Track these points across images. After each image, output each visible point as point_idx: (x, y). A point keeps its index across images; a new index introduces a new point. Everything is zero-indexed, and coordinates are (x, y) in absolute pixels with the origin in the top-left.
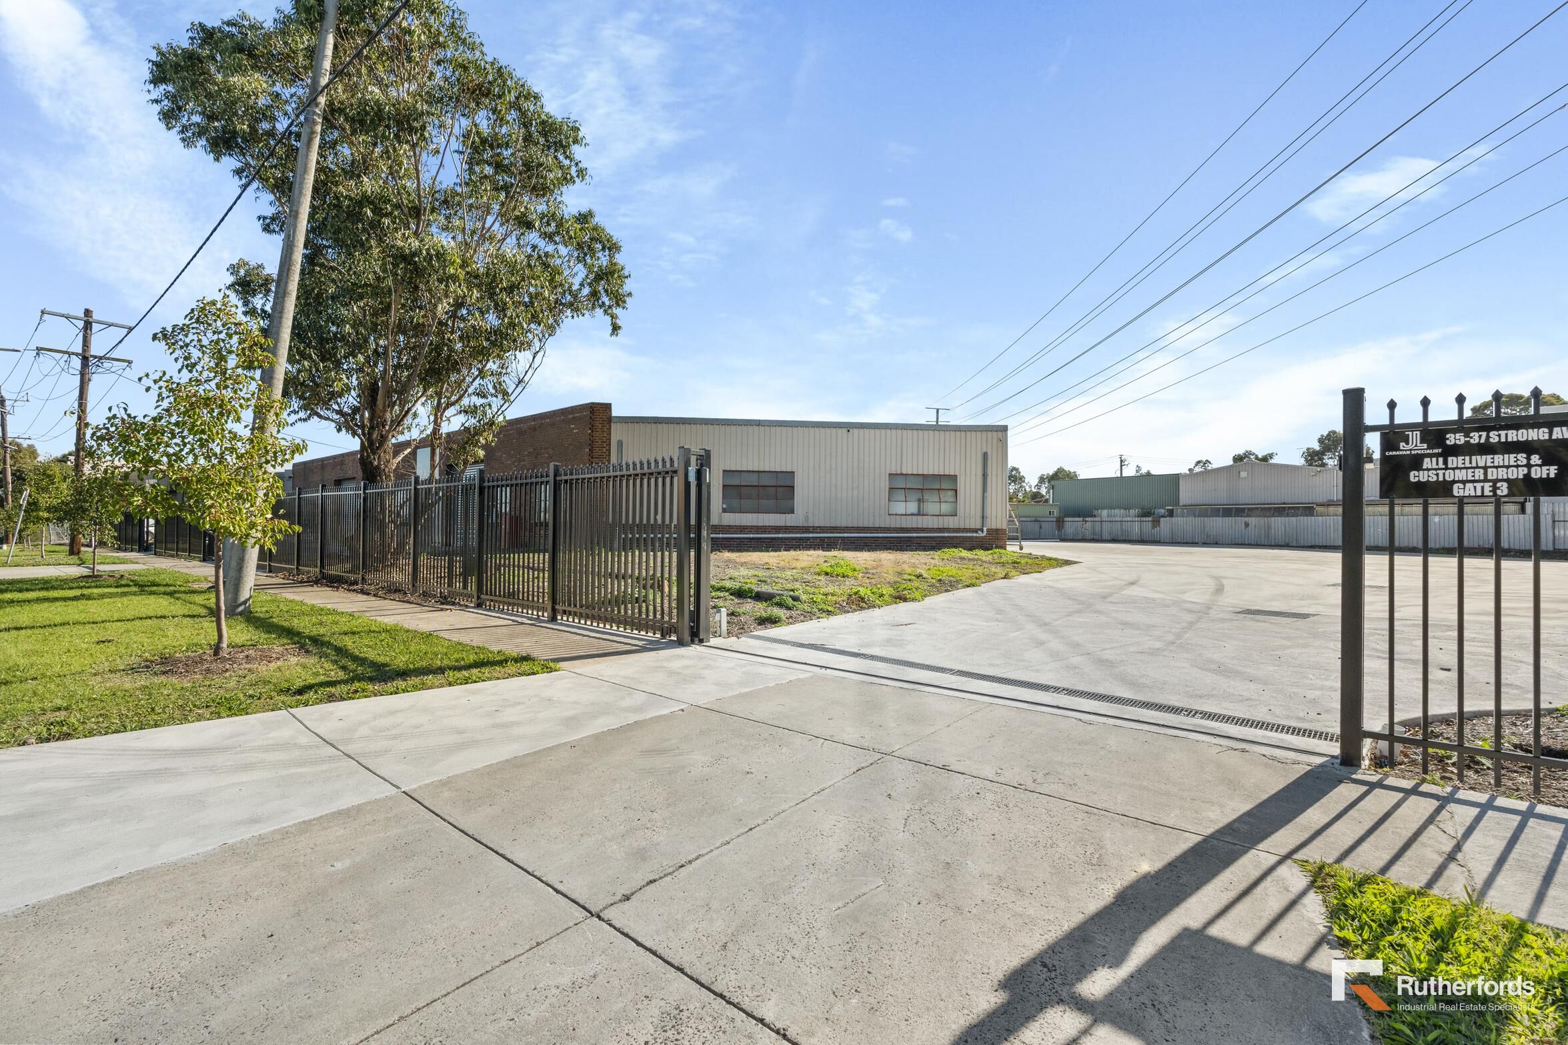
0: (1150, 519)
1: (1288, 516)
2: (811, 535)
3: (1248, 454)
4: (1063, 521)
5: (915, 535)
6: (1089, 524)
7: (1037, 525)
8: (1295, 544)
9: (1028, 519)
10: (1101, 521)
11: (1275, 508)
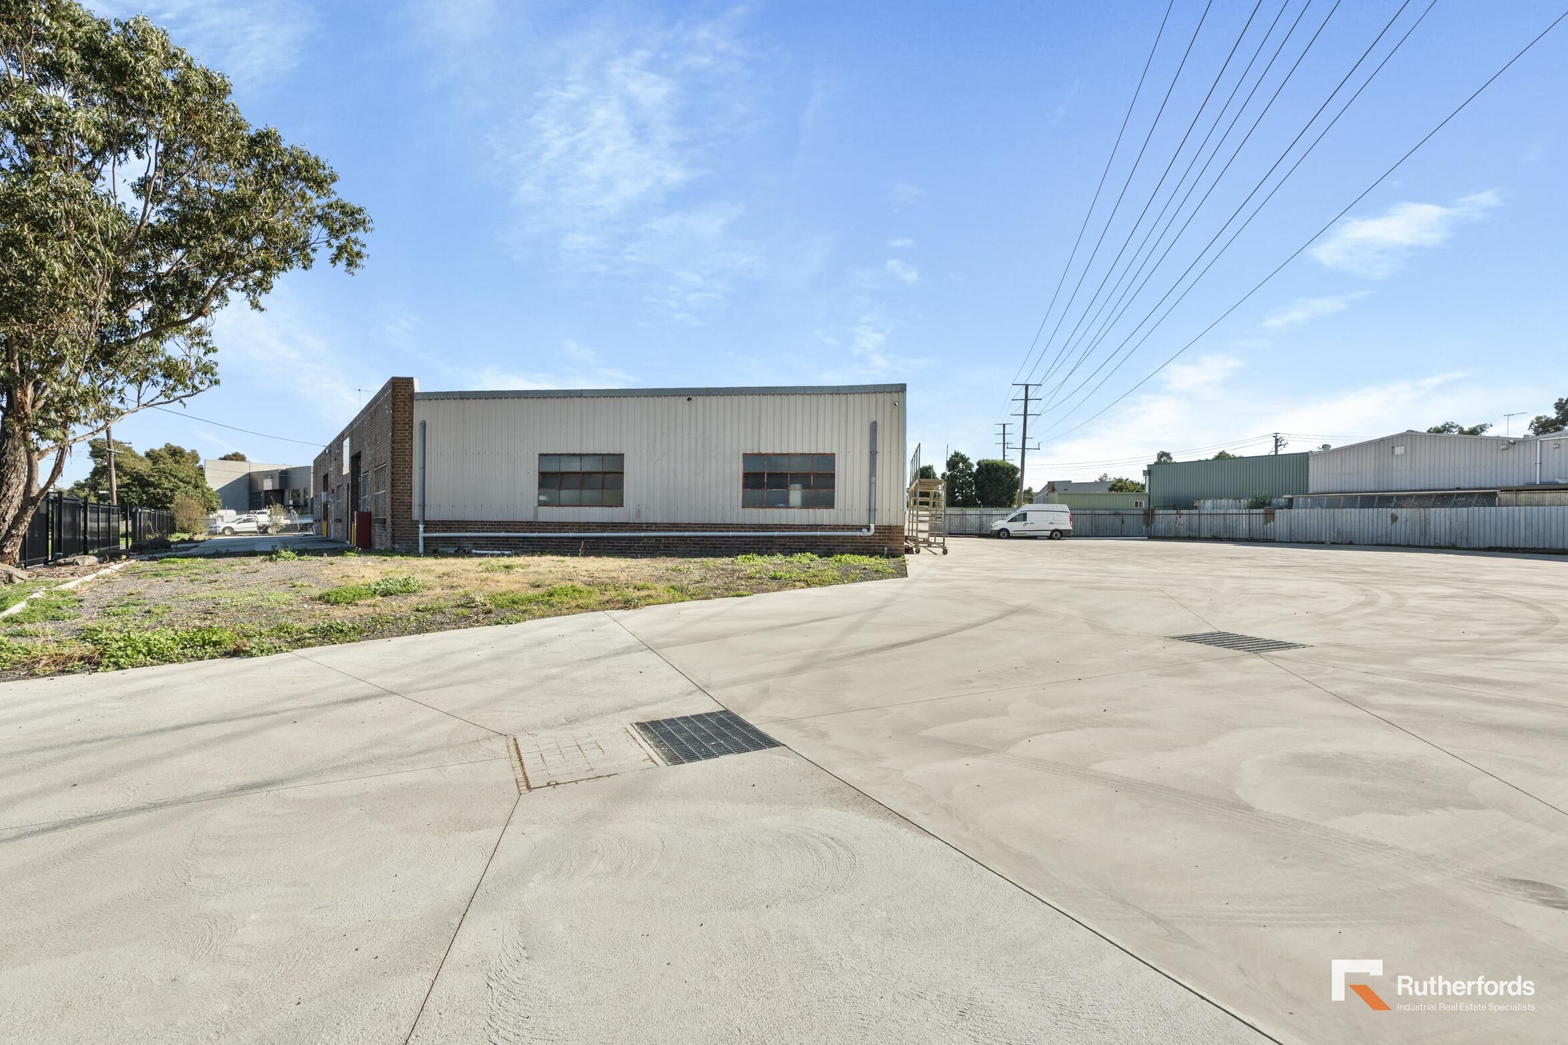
0: (1262, 511)
1: (1456, 505)
2: (643, 534)
3: (1446, 429)
4: (1153, 514)
5: (776, 534)
6: (1184, 518)
7: (1118, 520)
8: (1465, 546)
9: (1108, 512)
10: (1199, 514)
11: (1437, 495)
